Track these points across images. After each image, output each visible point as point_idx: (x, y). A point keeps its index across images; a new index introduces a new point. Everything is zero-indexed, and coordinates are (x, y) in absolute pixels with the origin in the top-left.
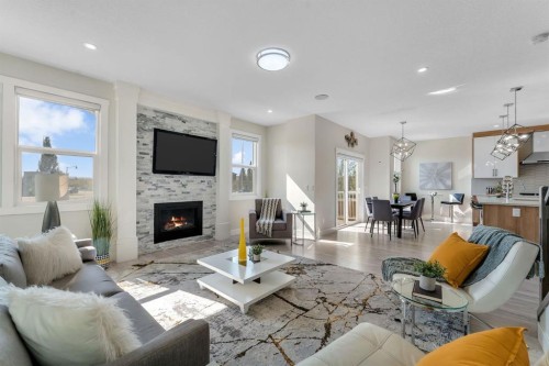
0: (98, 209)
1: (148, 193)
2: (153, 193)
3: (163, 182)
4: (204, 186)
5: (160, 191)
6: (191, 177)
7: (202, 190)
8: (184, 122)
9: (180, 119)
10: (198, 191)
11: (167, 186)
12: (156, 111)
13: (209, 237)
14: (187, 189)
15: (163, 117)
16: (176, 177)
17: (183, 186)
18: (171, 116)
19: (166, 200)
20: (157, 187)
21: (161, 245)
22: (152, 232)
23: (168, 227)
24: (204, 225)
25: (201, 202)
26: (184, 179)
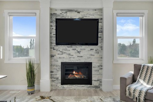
0: (30, 63)
3: (65, 50)
4: (93, 52)
5: (64, 55)
6: (83, 47)
7: (92, 55)
8: (79, 13)
9: (76, 11)
10: (88, 56)
11: (68, 52)
12: (61, 10)
13: (96, 87)
14: (81, 54)
15: (66, 12)
16: (74, 47)
17: (78, 52)
18: (70, 11)
19: (67, 61)
20: (63, 53)
21: (65, 86)
22: (60, 78)
23: (70, 77)
24: (93, 79)
25: (91, 63)
26: (79, 48)
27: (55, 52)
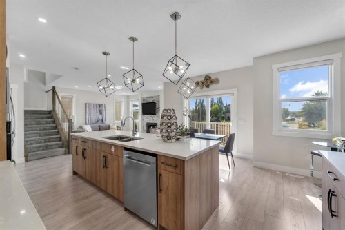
1: (145, 120)
2: (147, 120)
7: (157, 119)
19: (149, 122)
20: (147, 118)
27: (144, 118)
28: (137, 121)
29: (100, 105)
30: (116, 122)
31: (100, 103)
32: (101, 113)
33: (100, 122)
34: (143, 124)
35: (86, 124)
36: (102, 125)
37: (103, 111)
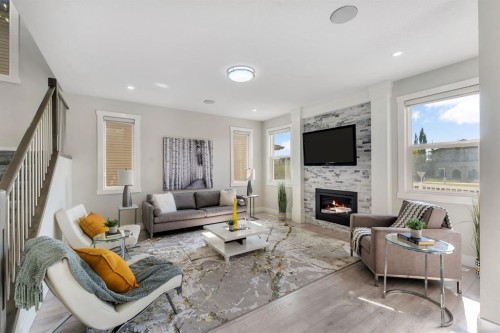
1: (311, 180)
2: (316, 180)
3: (321, 171)
4: (359, 176)
5: (319, 179)
6: (344, 168)
7: (356, 180)
9: (334, 115)
10: (351, 182)
11: (324, 175)
12: (315, 118)
14: (341, 179)
15: (321, 120)
16: (331, 168)
17: (337, 175)
19: (323, 187)
20: (317, 176)
25: (356, 193)
26: (338, 169)
27: (308, 175)
28: (287, 183)
29: (199, 144)
30: (235, 183)
31: (199, 137)
32: (200, 162)
33: (198, 184)
34: (304, 191)
35: (165, 189)
36: (202, 191)
37: (207, 158)
